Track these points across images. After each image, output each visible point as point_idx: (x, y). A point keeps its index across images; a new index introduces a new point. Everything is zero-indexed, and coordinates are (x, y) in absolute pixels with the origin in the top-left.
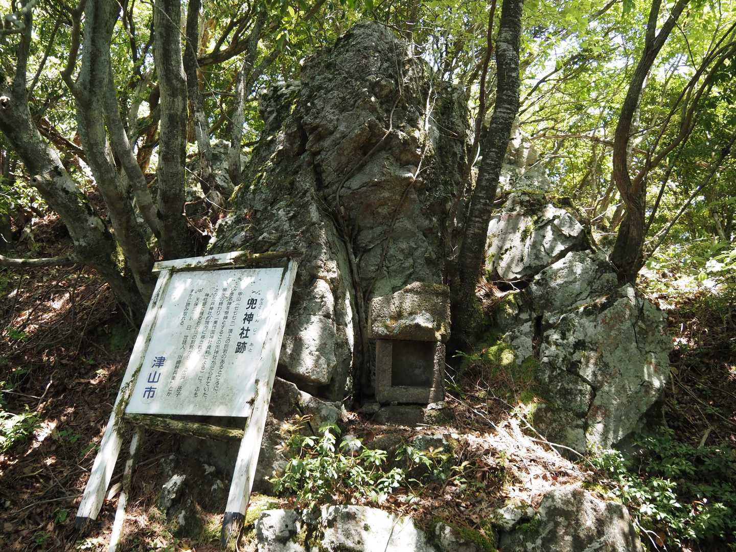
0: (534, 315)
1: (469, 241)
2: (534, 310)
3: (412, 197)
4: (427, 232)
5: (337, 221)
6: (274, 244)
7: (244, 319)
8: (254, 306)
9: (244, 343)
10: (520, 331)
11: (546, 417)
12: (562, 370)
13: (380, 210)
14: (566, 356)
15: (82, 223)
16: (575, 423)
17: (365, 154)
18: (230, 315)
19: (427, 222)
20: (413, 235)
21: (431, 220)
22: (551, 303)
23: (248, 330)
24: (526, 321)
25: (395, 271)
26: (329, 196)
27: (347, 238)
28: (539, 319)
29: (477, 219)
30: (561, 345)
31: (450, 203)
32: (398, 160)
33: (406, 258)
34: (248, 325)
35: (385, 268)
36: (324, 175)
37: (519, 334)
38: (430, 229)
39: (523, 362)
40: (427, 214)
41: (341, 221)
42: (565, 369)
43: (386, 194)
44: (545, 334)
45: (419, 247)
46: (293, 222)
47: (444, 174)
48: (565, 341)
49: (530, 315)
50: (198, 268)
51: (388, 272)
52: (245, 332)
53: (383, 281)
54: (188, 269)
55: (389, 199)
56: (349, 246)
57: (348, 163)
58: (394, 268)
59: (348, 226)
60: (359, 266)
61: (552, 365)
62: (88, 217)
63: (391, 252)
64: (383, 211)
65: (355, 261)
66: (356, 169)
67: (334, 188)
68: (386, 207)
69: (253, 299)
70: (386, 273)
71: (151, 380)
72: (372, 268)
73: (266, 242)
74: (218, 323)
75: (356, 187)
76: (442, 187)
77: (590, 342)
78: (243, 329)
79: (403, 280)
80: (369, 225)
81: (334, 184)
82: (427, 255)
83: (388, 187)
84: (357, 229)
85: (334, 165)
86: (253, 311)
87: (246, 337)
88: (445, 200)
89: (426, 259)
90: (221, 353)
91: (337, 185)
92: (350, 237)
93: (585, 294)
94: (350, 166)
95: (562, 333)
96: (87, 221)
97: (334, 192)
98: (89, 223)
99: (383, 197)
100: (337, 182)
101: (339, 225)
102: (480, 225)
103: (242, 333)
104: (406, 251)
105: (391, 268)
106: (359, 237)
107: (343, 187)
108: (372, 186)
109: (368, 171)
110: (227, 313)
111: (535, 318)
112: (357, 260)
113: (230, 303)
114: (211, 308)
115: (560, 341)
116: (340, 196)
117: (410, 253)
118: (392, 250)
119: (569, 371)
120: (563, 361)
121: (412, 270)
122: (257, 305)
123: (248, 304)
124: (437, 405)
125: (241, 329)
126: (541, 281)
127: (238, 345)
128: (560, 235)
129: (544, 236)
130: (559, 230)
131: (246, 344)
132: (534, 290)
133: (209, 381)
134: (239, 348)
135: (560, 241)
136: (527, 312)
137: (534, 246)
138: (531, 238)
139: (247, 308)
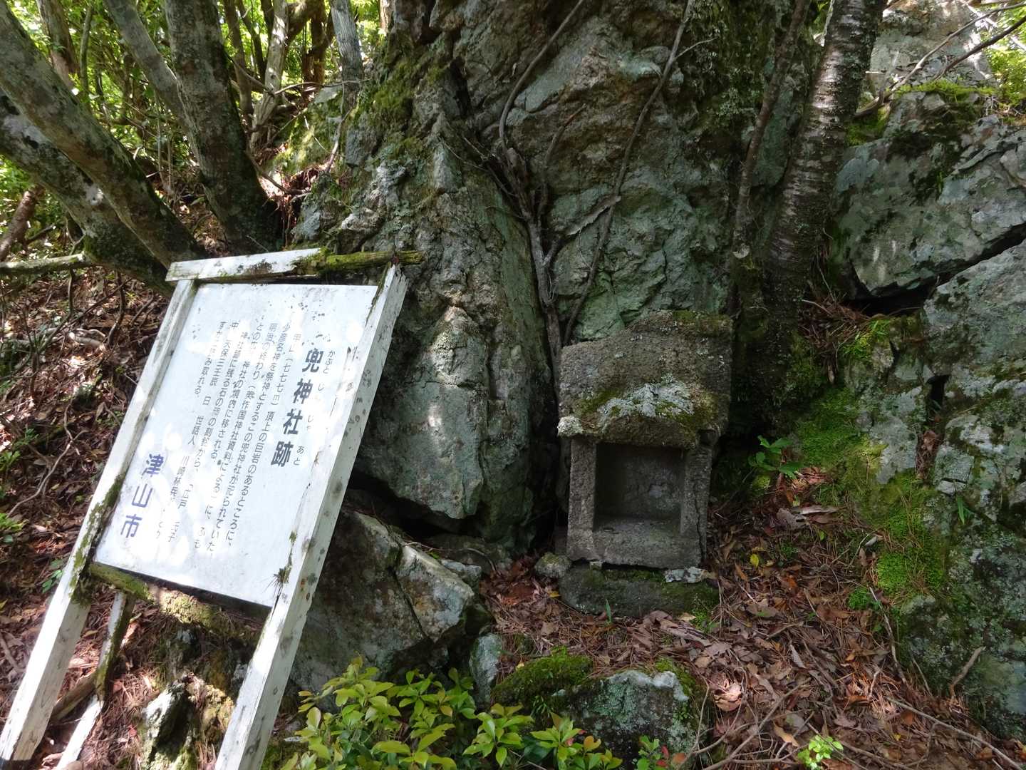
0: (928, 374)
1: (790, 212)
2: (930, 362)
3: (661, 119)
4: (695, 196)
5: (503, 179)
6: (369, 237)
7: (297, 393)
8: (316, 365)
9: (289, 446)
10: (892, 408)
11: (934, 626)
12: (986, 519)
13: (589, 154)
14: (998, 486)
15: (78, 198)
16: (1004, 647)
17: (553, 27)
18: (275, 382)
19: (696, 174)
20: (666, 202)
21: (705, 169)
22: (973, 349)
23: (299, 417)
24: (910, 386)
25: (625, 280)
26: (485, 127)
27: (526, 214)
28: (938, 384)
29: (810, 164)
30: (989, 456)
31: (751, 129)
32: (627, 34)
33: (651, 250)
34: (301, 407)
35: (603, 275)
36: (471, 83)
37: (889, 413)
38: (704, 189)
39: (891, 480)
40: (695, 157)
41: (510, 178)
42: (994, 518)
43: (602, 118)
44: (950, 424)
45: (676, 227)
46: (407, 190)
47: (740, 61)
48: (1000, 448)
49: (919, 374)
51: (612, 283)
52: (293, 421)
53: (601, 301)
55: (609, 128)
56: (533, 229)
57: (519, 51)
58: (624, 273)
59: (527, 190)
60: (550, 270)
62: (85, 187)
63: (615, 242)
64: (598, 154)
65: (542, 260)
66: (537, 64)
67: (494, 108)
68: (602, 145)
69: (316, 352)
70: (607, 285)
71: (137, 500)
72: (576, 276)
73: (353, 232)
74: (254, 396)
75: (536, 106)
76: (733, 92)
78: (291, 414)
79: (643, 297)
80: (571, 186)
81: (492, 100)
82: (696, 244)
83: (602, 100)
84: (545, 194)
85: (490, 58)
86: (313, 377)
87: (294, 432)
88: (739, 123)
89: (693, 252)
90: (248, 461)
91: (499, 102)
92: (534, 210)
94: (523, 58)
95: (993, 427)
96: (84, 194)
97: (495, 119)
98: (89, 197)
99: (594, 124)
100: (499, 96)
101: (508, 187)
102: (813, 176)
103: (288, 423)
104: (650, 238)
105: (615, 275)
106: (553, 212)
107: (512, 106)
108: (570, 100)
109: (561, 66)
110: (270, 376)
111: (930, 381)
112: (548, 259)
113: (278, 357)
114: (247, 364)
115: (988, 446)
116: (506, 128)
117: (658, 241)
118: (619, 237)
120: (990, 497)
121: (660, 278)
122: (322, 365)
123: (307, 360)
124: (686, 573)
125: (289, 415)
126: (952, 299)
127: (278, 449)
128: (1014, 189)
129: (971, 193)
130: (1013, 178)
131: (292, 446)
132: (932, 319)
133: (221, 518)
134: (279, 456)
135: (1013, 204)
136: (913, 365)
137: (944, 215)
138: (937, 198)
139: (304, 370)
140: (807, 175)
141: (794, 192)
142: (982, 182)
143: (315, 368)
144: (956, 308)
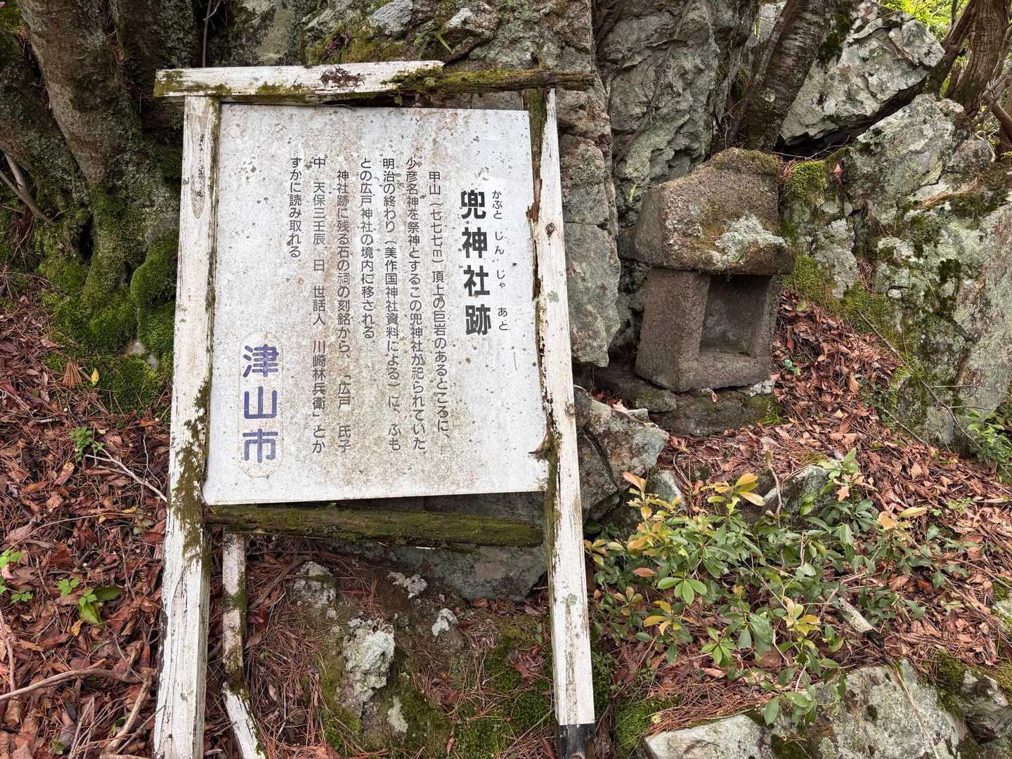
0: (849, 208)
2: (850, 199)
7: (466, 245)
8: (480, 209)
9: (484, 309)
10: (830, 237)
11: (908, 393)
12: (927, 312)
14: (929, 288)
18: (425, 233)
22: (882, 187)
23: (482, 274)
24: (835, 218)
30: (918, 266)
33: (683, 90)
34: (480, 262)
37: (827, 242)
39: (845, 294)
42: (932, 311)
44: (881, 246)
45: (707, 68)
48: (922, 261)
49: (841, 209)
50: (298, 99)
52: (477, 279)
53: (643, 138)
54: (269, 98)
58: (666, 111)
61: (907, 303)
63: (670, 75)
69: (472, 193)
71: (253, 410)
72: (638, 110)
74: (399, 254)
77: (970, 267)
78: (469, 272)
79: (671, 136)
80: (635, 10)
84: (616, 15)
86: (484, 224)
87: (484, 292)
90: (429, 334)
93: (935, 175)
95: (914, 245)
103: (470, 284)
104: (688, 76)
105: (660, 112)
110: (413, 227)
111: (851, 214)
113: (416, 202)
114: (367, 213)
115: (913, 259)
118: (672, 71)
119: (939, 314)
120: (925, 296)
121: (687, 117)
122: (489, 208)
123: (464, 204)
124: (764, 387)
125: (465, 272)
126: (873, 147)
127: (468, 314)
128: (899, 60)
129: (864, 60)
130: (899, 50)
131: (489, 309)
132: (859, 164)
133: (419, 407)
134: (473, 322)
135: (898, 73)
136: (834, 200)
137: (844, 77)
138: (838, 61)
139: (464, 217)
140: (812, 28)
141: (797, 43)
142: (872, 51)
143: (480, 213)
144: (875, 155)
